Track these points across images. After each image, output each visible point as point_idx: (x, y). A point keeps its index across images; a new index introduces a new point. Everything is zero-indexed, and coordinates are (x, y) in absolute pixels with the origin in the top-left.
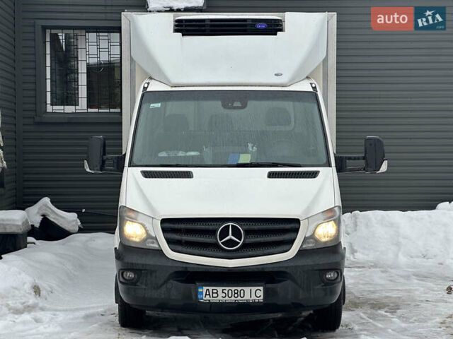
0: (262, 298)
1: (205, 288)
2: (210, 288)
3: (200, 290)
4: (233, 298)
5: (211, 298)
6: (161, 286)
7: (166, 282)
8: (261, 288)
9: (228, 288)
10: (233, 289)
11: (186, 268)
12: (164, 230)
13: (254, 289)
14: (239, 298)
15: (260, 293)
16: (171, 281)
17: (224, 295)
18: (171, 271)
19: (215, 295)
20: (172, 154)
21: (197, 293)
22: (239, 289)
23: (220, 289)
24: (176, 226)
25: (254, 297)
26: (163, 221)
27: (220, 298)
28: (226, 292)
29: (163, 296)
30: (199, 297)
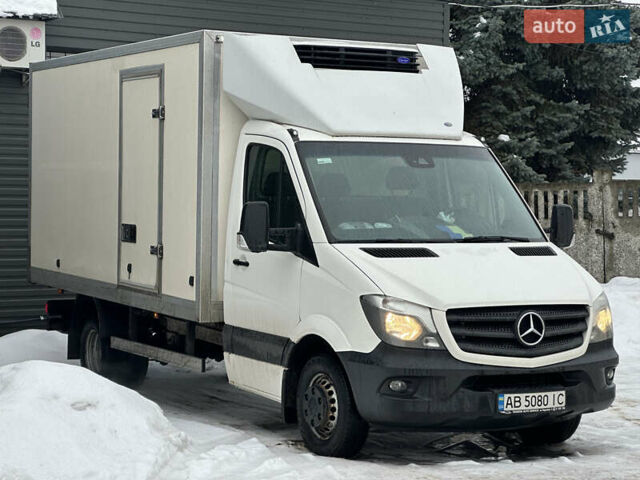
0: (564, 405)
1: (506, 396)
2: (512, 396)
3: (500, 399)
4: (537, 407)
5: (514, 409)
6: (451, 396)
7: (456, 391)
8: (563, 392)
9: (531, 395)
10: (537, 395)
11: (483, 371)
12: (451, 324)
13: (557, 393)
14: (543, 406)
15: (563, 399)
16: (462, 389)
17: (527, 403)
18: (465, 376)
19: (517, 404)
20: (359, 226)
21: (496, 402)
22: (543, 394)
23: (523, 396)
24: (466, 318)
25: (557, 405)
26: (450, 312)
27: (523, 407)
28: (529, 399)
29: (454, 410)
30: (500, 407)
